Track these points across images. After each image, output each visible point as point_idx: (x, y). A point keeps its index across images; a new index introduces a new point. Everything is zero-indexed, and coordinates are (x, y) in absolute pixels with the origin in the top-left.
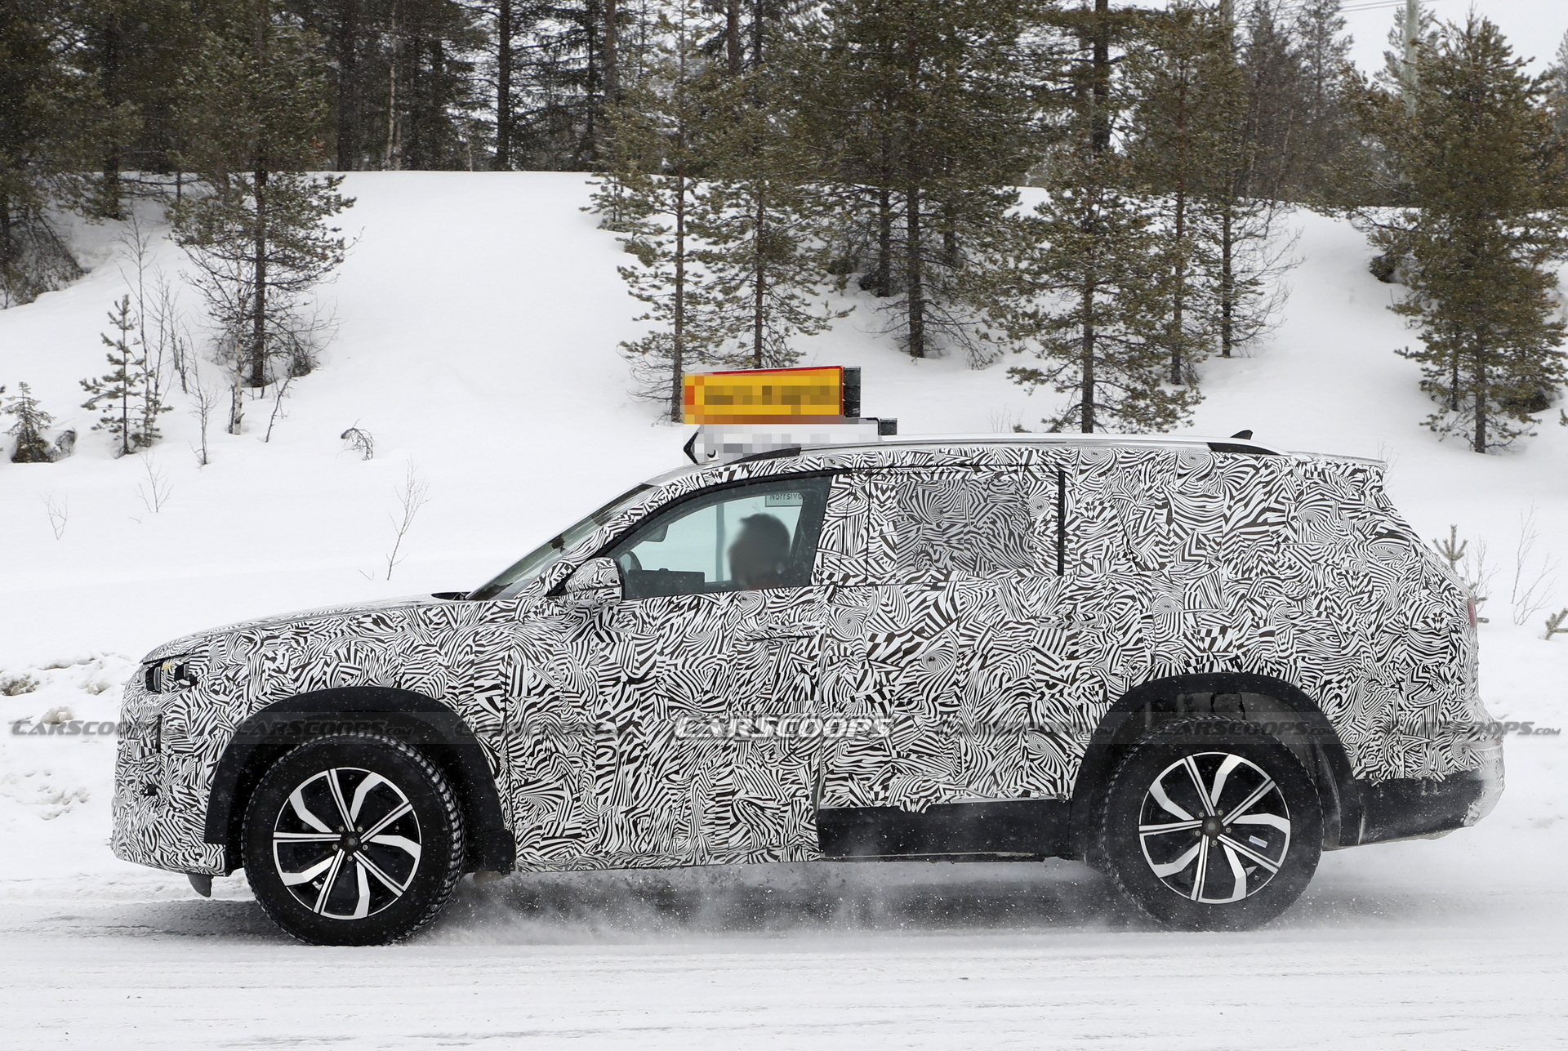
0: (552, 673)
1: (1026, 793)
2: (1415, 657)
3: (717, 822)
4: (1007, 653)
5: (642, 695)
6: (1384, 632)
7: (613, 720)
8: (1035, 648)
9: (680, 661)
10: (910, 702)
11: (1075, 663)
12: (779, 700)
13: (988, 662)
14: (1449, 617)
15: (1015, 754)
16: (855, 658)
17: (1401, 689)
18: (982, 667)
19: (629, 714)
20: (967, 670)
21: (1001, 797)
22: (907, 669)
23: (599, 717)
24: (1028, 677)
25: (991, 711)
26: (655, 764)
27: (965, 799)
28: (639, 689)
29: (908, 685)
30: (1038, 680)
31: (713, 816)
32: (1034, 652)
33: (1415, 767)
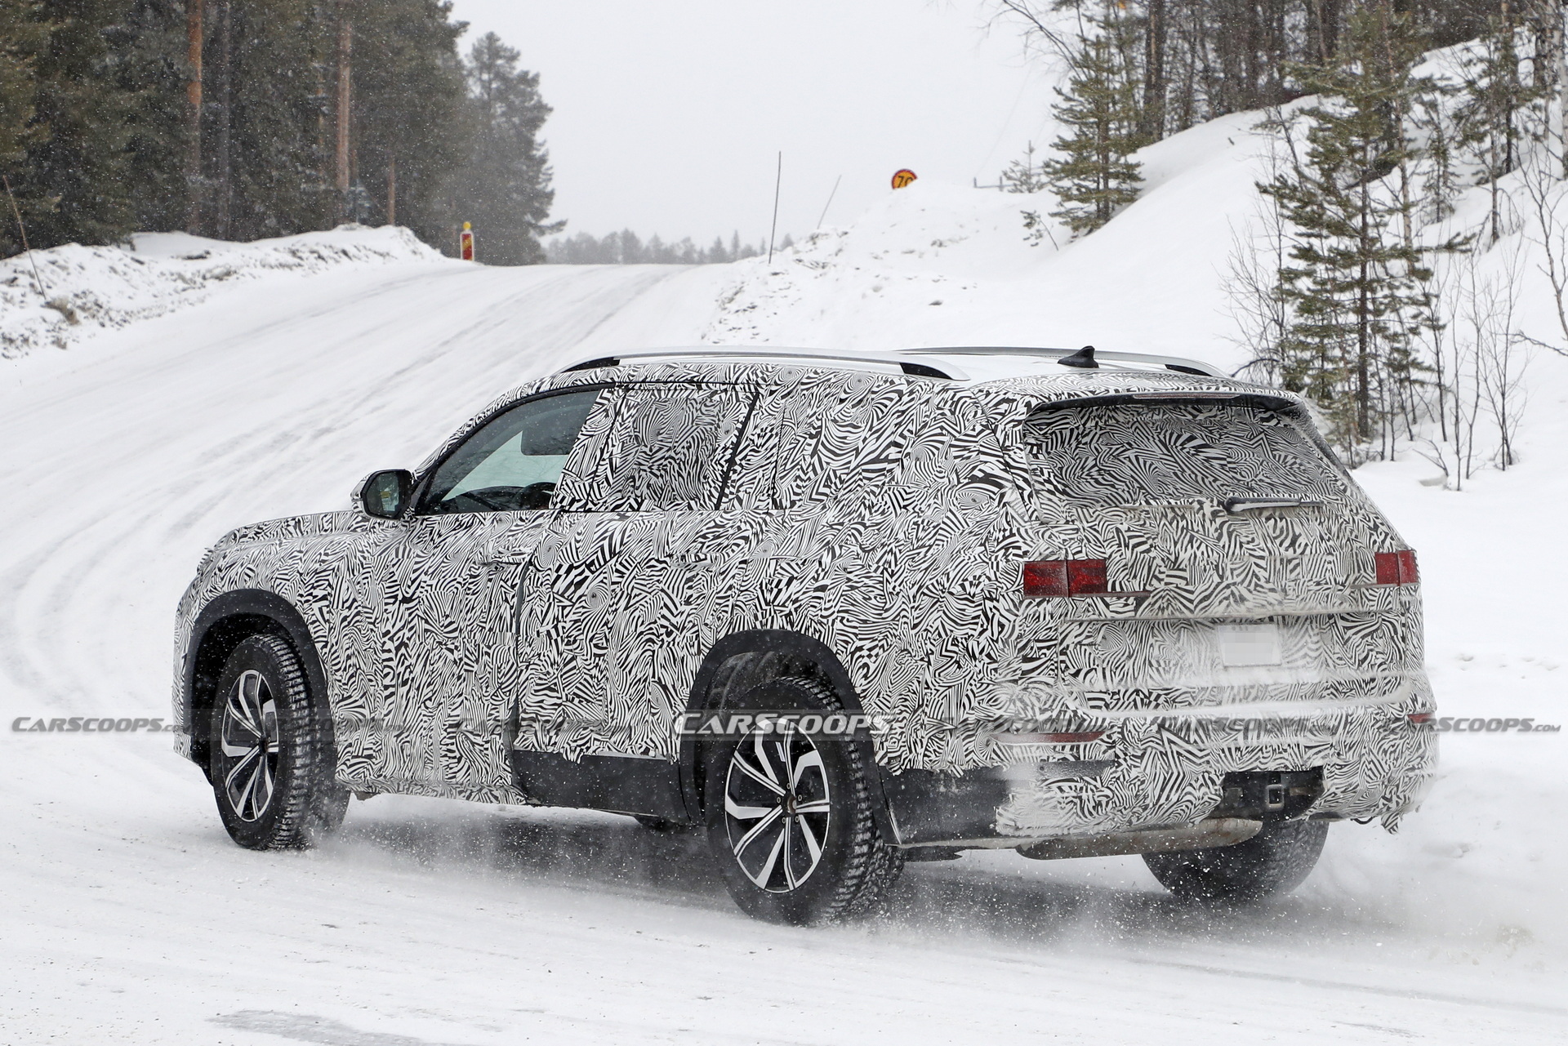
0: (358, 587)
1: (647, 751)
2: (947, 626)
3: (449, 754)
4: (644, 594)
5: (410, 614)
6: (925, 594)
7: (391, 639)
8: (662, 590)
9: (434, 582)
10: (575, 641)
11: (688, 608)
12: (490, 630)
13: (632, 602)
14: (987, 581)
15: (643, 706)
16: (544, 589)
17: (929, 663)
18: (626, 608)
19: (400, 634)
20: (616, 610)
21: (629, 755)
22: (577, 605)
23: (385, 635)
24: (655, 622)
25: (628, 656)
26: (418, 689)
27: (606, 753)
28: (408, 609)
29: (576, 621)
30: (663, 626)
31: (444, 748)
32: (663, 595)
33: (933, 757)
